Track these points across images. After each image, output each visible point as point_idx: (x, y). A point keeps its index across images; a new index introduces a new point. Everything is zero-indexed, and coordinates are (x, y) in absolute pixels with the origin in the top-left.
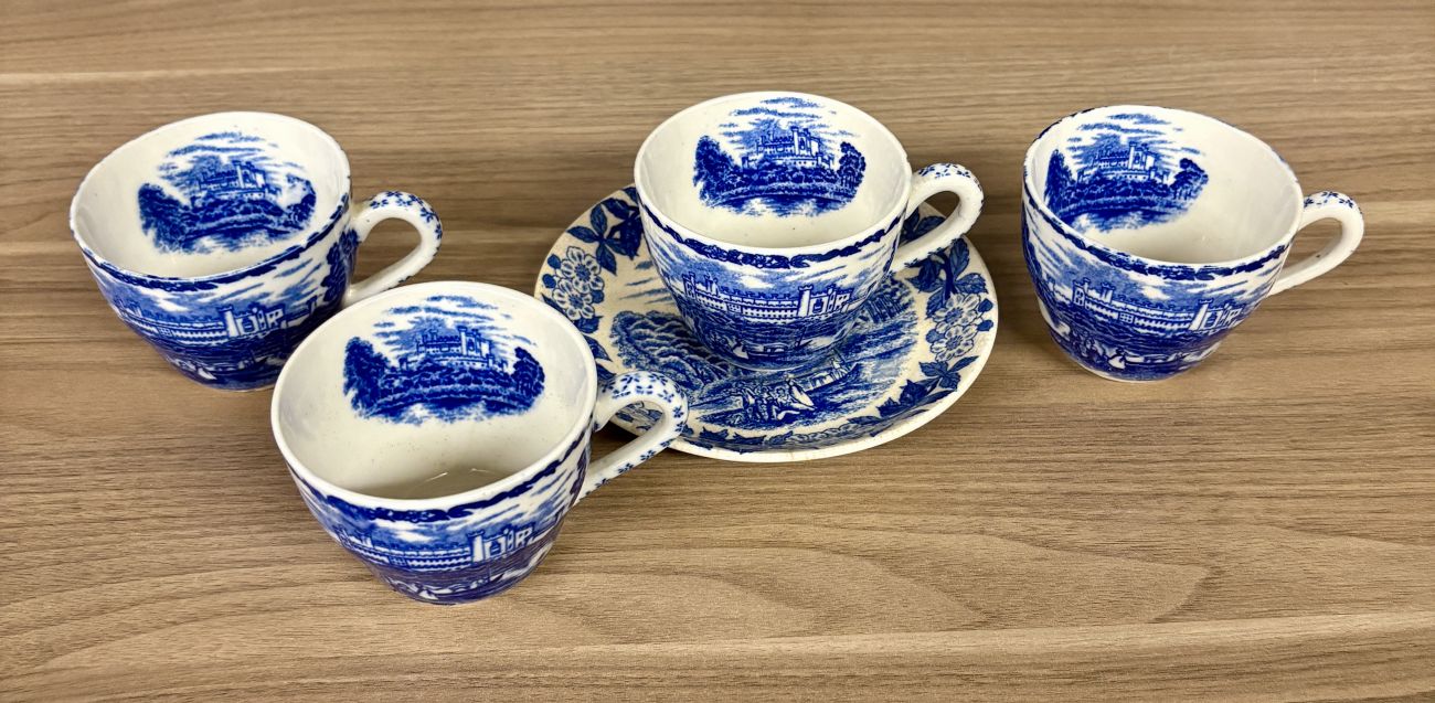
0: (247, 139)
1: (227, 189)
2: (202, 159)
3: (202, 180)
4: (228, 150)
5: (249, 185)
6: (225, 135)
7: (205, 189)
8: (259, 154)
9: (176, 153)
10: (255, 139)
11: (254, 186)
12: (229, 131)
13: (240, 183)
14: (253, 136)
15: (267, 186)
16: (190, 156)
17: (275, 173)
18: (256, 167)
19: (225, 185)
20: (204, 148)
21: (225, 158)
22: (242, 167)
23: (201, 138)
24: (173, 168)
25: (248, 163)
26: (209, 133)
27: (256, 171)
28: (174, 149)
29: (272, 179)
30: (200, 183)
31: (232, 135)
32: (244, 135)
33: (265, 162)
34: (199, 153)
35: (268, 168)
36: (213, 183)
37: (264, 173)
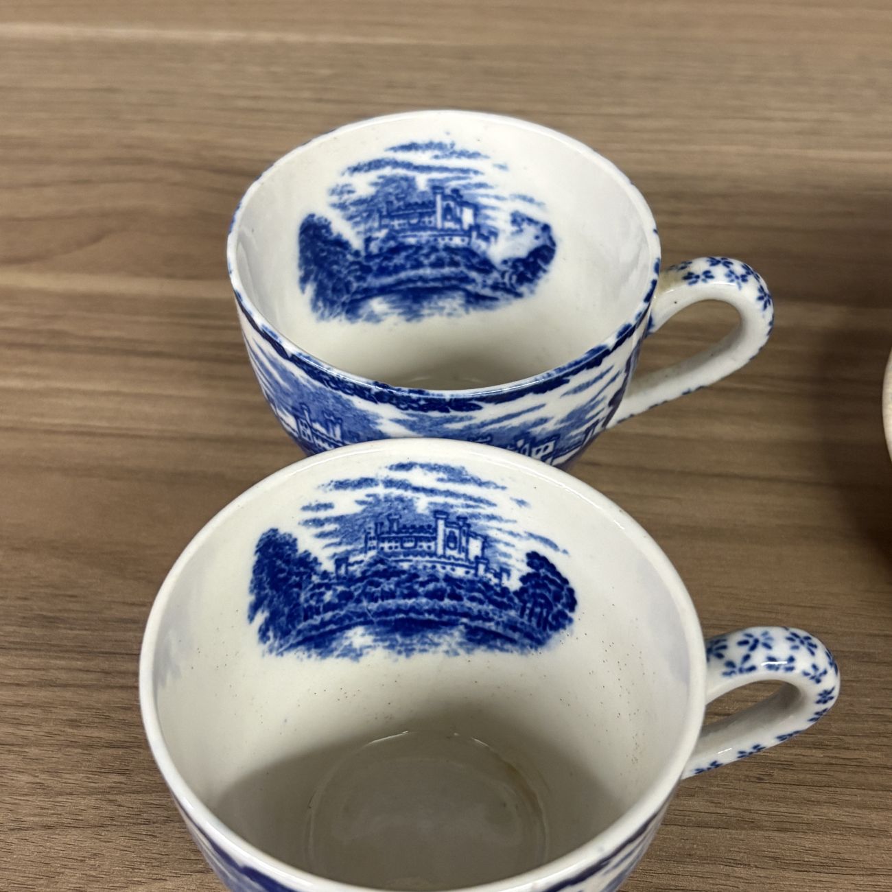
0: (463, 154)
1: (416, 228)
2: (389, 181)
3: (385, 213)
4: (428, 169)
5: (450, 225)
6: (429, 146)
7: (386, 226)
8: (476, 179)
9: (356, 169)
10: (474, 155)
11: (457, 227)
12: (436, 140)
13: (438, 220)
14: (471, 148)
15: (476, 227)
16: (373, 175)
17: (493, 208)
18: (466, 198)
19: (414, 221)
20: (396, 164)
21: (422, 182)
22: (445, 197)
23: (394, 149)
24: (350, 192)
25: (456, 191)
26: (406, 141)
27: (464, 204)
28: (354, 162)
29: (487, 217)
30: (381, 217)
31: (440, 146)
32: (458, 148)
33: (482, 191)
34: (388, 171)
35: (483, 201)
36: (399, 217)
37: (476, 208)
